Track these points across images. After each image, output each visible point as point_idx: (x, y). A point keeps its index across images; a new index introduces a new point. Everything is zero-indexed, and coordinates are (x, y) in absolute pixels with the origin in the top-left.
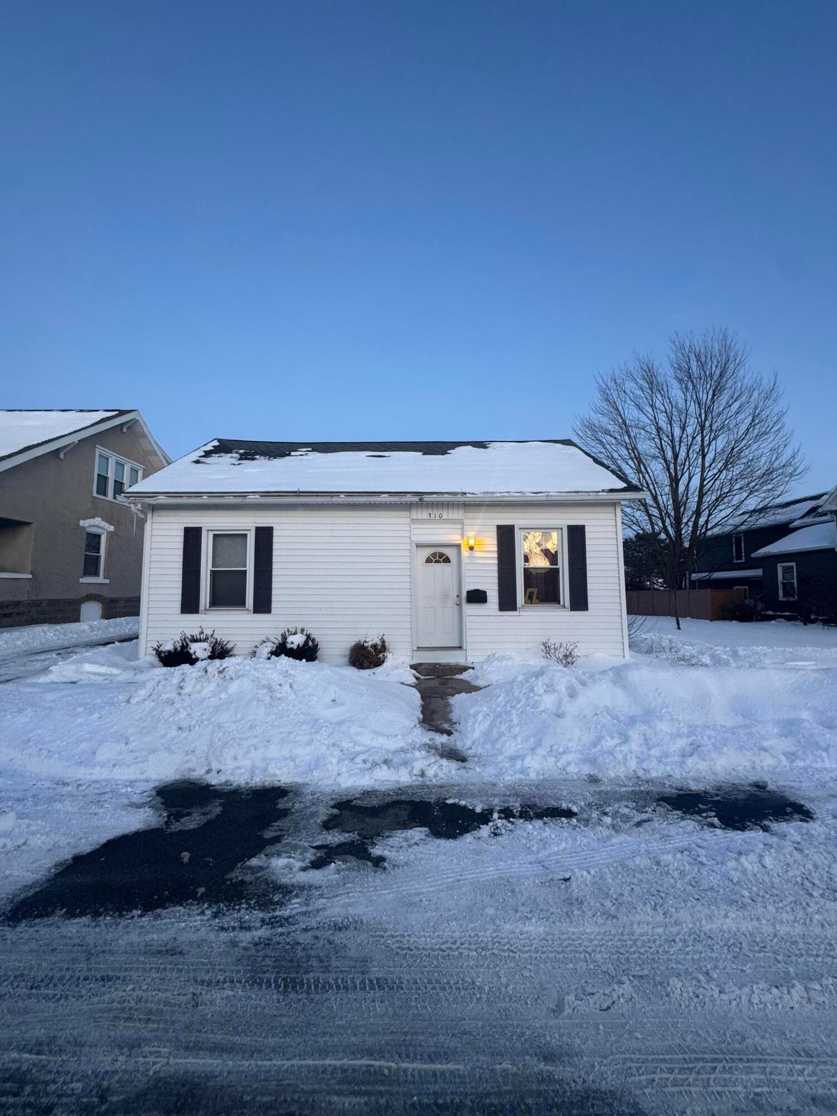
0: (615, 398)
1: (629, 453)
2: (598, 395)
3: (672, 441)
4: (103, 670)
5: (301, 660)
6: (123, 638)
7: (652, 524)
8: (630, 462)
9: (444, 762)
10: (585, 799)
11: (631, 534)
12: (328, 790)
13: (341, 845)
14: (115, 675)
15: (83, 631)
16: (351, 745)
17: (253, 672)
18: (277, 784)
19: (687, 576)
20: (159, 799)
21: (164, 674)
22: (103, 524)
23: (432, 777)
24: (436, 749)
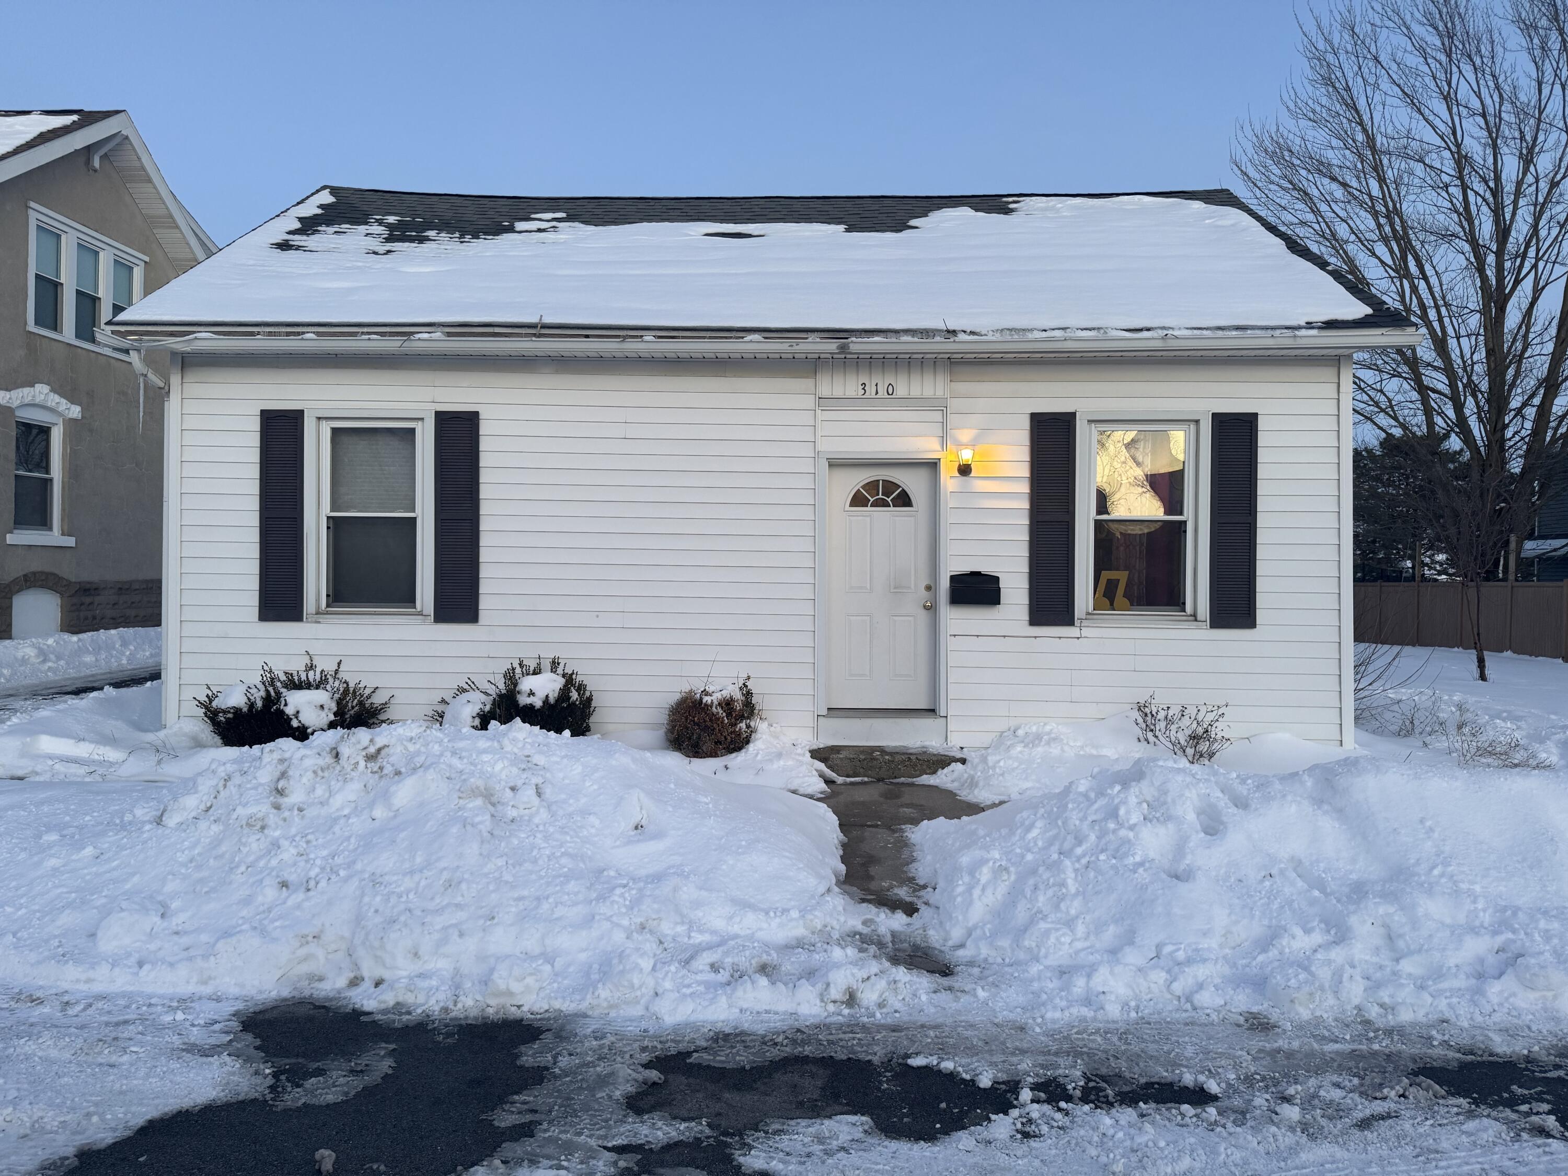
0: (1350, 75)
1: (1379, 226)
2: (1303, 68)
3: (1494, 194)
4: (84, 750)
5: (559, 731)
6: (120, 677)
7: (1428, 412)
8: (1381, 249)
9: (901, 973)
10: (1236, 1066)
11: (1372, 437)
12: (632, 1029)
13: (671, 1147)
14: (111, 764)
15: (24, 661)
16: (680, 929)
17: (448, 758)
18: (514, 1013)
19: (1513, 545)
20: (249, 1037)
21: (235, 761)
22: (55, 400)
23: (873, 1008)
24: (881, 945)
